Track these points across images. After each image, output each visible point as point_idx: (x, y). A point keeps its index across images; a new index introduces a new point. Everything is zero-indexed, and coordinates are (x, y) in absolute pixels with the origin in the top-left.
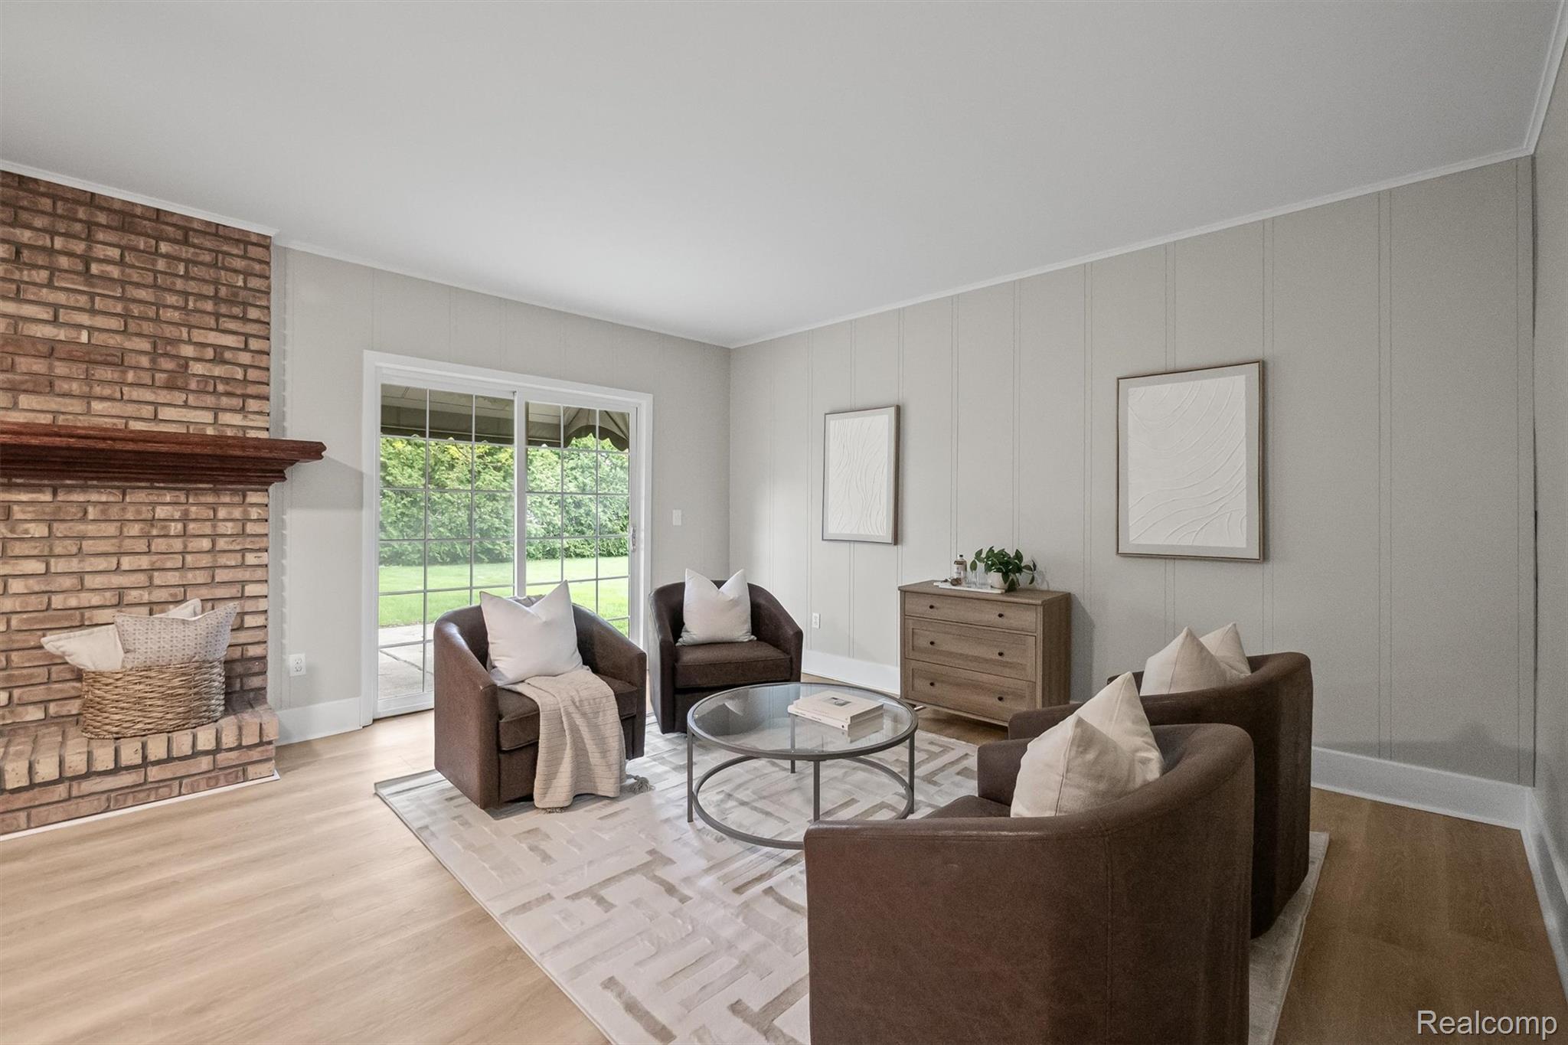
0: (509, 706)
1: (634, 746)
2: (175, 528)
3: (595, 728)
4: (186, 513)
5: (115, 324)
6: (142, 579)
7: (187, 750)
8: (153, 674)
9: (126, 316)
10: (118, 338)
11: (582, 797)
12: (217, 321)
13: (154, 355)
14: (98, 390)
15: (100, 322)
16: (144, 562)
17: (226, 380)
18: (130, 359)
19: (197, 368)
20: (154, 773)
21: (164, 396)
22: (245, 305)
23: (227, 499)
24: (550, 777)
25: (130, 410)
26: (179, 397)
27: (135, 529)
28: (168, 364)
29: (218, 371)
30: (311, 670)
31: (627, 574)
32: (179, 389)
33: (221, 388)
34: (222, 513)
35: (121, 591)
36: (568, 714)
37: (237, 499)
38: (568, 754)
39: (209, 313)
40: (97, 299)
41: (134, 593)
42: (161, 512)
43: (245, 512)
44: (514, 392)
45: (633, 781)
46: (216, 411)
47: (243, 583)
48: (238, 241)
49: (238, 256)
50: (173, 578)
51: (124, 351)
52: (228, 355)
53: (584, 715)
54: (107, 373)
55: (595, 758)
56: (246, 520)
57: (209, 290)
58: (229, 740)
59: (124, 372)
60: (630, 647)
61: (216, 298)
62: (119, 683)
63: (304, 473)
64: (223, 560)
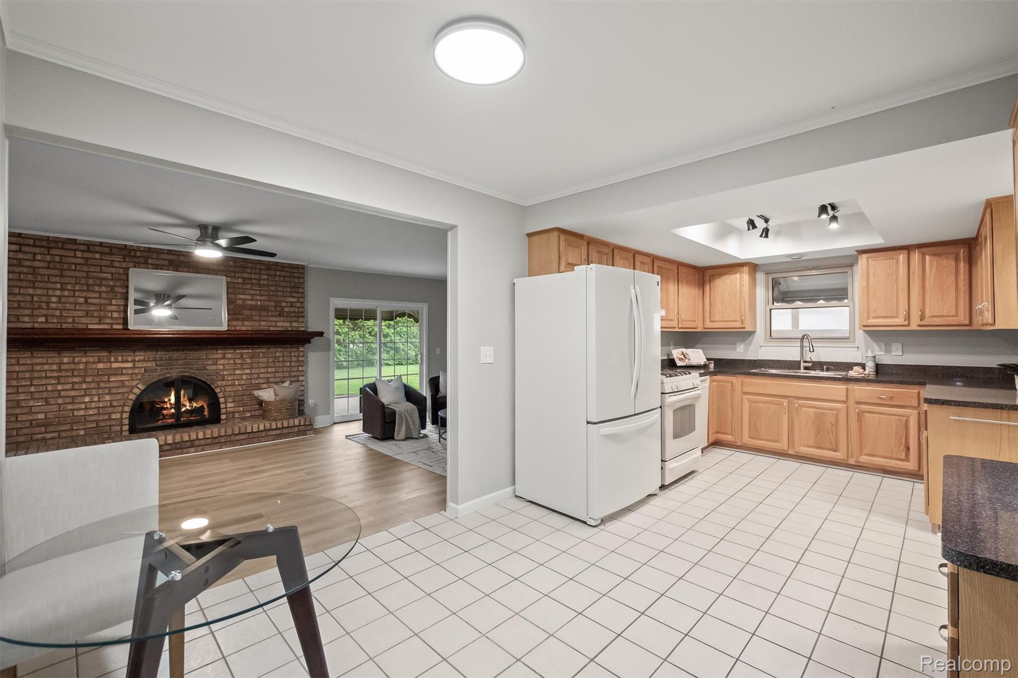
0: (387, 410)
1: (423, 426)
2: (281, 359)
3: (412, 418)
4: (284, 354)
5: (266, 298)
6: (273, 375)
7: (292, 425)
8: (283, 402)
9: (269, 295)
10: (267, 302)
11: (407, 438)
12: (291, 294)
13: (275, 307)
14: (262, 318)
15: (262, 298)
16: (273, 370)
17: (295, 312)
18: (270, 308)
19: (286, 309)
20: (285, 431)
21: (278, 319)
22: (299, 288)
23: (294, 350)
24: (400, 430)
25: (270, 324)
26: (282, 319)
27: (271, 360)
28: (279, 309)
29: (292, 310)
30: (315, 404)
31: (418, 372)
32: (282, 316)
33: (292, 315)
34: (293, 354)
35: (268, 378)
36: (404, 413)
37: (296, 350)
38: (404, 424)
39: (289, 292)
40: (262, 291)
41: (271, 379)
42: (278, 354)
43: (299, 354)
44: (377, 307)
45: (423, 435)
46: (291, 322)
47: (298, 376)
48: (296, 268)
49: (296, 273)
50: (280, 375)
51: (268, 306)
52: (294, 304)
53: (408, 413)
54: (264, 313)
55: (412, 426)
56: (299, 356)
57: (289, 285)
58: (302, 423)
59: (268, 313)
60: (422, 395)
61: (291, 287)
62: (275, 405)
63: (316, 340)
64: (293, 369)
